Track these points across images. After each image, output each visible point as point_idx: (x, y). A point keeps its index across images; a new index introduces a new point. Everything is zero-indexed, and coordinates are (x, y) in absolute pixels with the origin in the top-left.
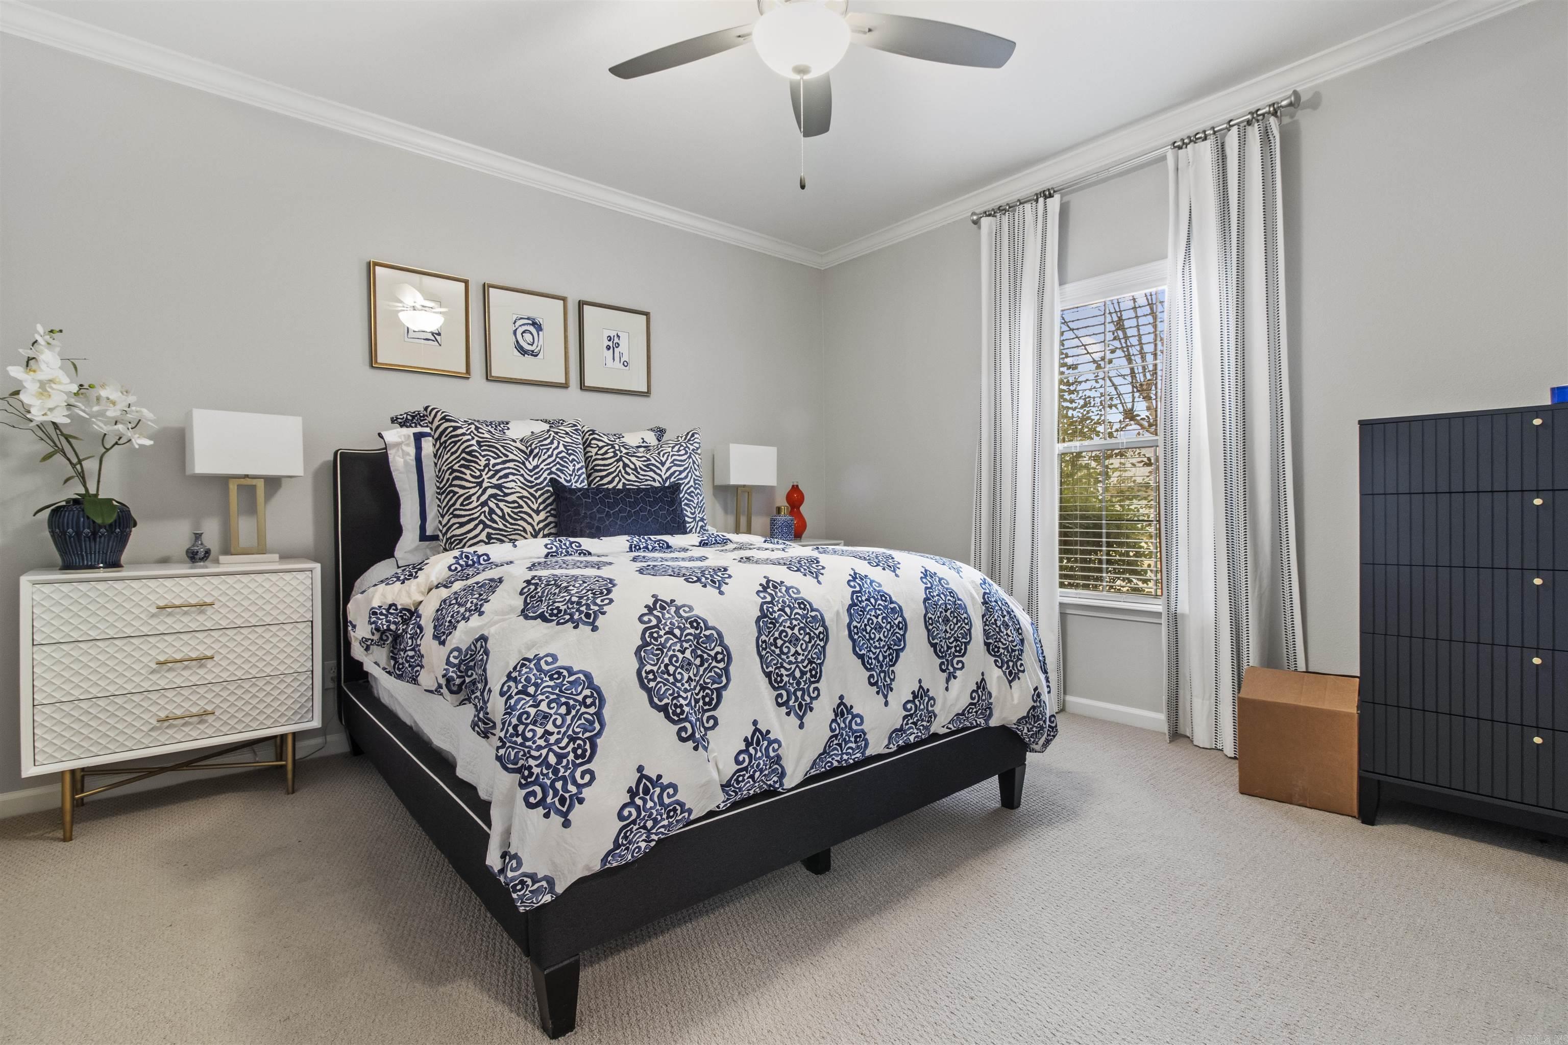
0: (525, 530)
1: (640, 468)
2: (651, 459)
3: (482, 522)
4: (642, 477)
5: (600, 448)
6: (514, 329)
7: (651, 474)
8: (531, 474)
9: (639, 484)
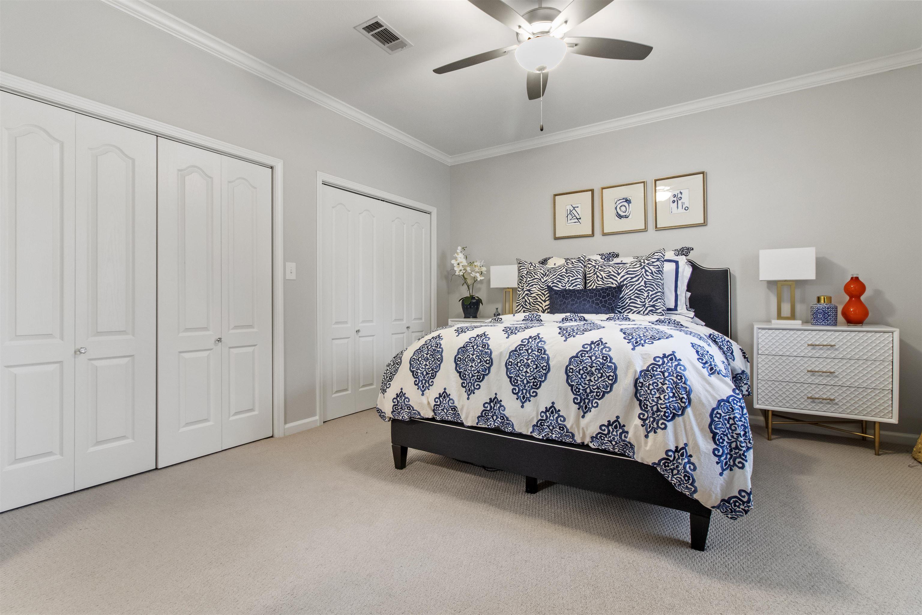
0: (538, 309)
1: (605, 277)
2: (612, 272)
3: (522, 305)
4: (606, 282)
5: (589, 268)
6: (616, 206)
7: (611, 280)
8: (543, 284)
9: (604, 286)
